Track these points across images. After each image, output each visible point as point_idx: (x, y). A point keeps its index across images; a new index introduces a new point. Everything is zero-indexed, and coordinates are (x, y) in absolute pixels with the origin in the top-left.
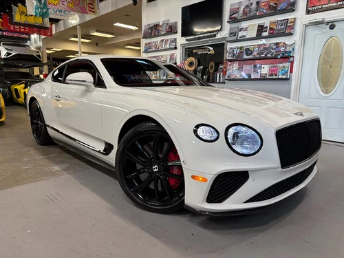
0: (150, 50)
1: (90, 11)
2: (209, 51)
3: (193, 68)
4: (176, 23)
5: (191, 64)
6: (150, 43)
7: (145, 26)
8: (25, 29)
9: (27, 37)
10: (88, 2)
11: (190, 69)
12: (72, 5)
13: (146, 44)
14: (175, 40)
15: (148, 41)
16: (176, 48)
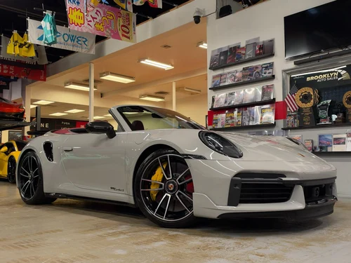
0: (221, 85)
1: (123, 35)
2: (340, 75)
3: (310, 104)
4: (272, 41)
5: (306, 98)
6: (221, 75)
7: (213, 51)
8: (9, 70)
9: (4, 83)
10: (121, 24)
11: (303, 105)
12: (101, 27)
13: (214, 77)
14: (271, 65)
15: (219, 72)
16: (273, 77)
